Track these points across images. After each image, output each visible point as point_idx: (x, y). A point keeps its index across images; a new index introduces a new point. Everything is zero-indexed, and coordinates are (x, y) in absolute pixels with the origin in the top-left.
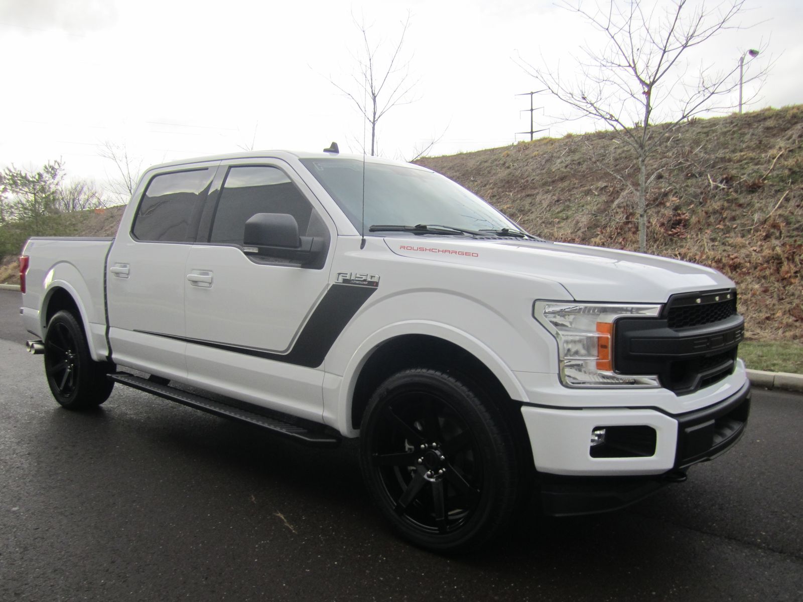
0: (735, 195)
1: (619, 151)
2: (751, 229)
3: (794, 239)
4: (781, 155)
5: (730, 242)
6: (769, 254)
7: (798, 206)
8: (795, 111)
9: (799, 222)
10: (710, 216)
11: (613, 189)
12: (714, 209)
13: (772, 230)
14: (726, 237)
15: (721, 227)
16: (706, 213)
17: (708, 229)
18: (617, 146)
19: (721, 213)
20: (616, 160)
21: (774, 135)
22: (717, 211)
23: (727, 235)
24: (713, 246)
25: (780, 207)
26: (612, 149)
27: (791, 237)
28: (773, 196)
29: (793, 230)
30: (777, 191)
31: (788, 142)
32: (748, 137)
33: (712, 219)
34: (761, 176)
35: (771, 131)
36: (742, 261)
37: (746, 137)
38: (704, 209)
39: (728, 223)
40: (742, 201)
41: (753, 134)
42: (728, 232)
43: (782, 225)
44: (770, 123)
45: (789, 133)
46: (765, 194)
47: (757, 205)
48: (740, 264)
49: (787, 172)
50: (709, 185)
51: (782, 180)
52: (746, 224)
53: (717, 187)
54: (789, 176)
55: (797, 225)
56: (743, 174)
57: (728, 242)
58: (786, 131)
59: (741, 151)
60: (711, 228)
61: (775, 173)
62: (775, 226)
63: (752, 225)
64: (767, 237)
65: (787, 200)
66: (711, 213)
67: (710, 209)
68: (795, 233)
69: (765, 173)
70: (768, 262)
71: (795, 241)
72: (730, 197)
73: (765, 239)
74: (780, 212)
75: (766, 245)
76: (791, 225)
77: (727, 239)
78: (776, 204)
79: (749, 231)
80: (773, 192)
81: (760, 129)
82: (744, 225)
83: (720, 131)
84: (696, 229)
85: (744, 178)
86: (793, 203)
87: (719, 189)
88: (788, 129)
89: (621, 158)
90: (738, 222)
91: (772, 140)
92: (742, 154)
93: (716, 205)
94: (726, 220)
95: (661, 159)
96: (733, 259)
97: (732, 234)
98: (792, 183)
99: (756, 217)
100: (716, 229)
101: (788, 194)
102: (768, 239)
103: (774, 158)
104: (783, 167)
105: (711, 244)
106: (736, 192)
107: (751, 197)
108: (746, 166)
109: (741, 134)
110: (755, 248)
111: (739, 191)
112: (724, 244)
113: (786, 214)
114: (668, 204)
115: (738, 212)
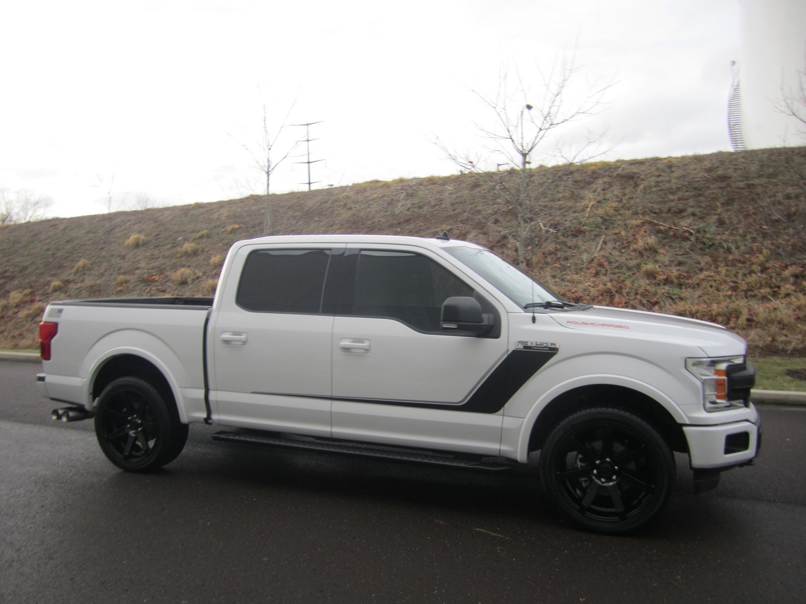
0: (562, 239)
1: (454, 196)
2: (583, 268)
3: (617, 275)
4: (593, 205)
5: (568, 279)
6: (603, 288)
7: (614, 248)
8: (594, 168)
9: (617, 261)
10: (546, 257)
11: (460, 232)
12: (549, 250)
13: (599, 268)
14: (564, 274)
15: (558, 265)
16: (544, 254)
17: (547, 267)
18: (450, 192)
19: (556, 254)
20: (453, 204)
21: (582, 188)
22: (552, 252)
23: (564, 273)
24: (555, 282)
25: (601, 249)
26: (446, 194)
27: (614, 274)
28: (593, 240)
29: (615, 268)
30: (596, 236)
31: (595, 194)
32: (561, 188)
33: (549, 259)
34: (581, 223)
35: (578, 183)
36: (582, 295)
37: (560, 188)
38: (541, 250)
39: (562, 263)
40: (570, 244)
41: (565, 186)
42: (565, 270)
43: (606, 264)
44: (578, 177)
45: (594, 186)
46: (587, 238)
47: (583, 248)
48: (581, 297)
49: (600, 220)
50: (541, 230)
51: (597, 226)
52: (577, 263)
53: (547, 231)
54: (602, 223)
55: (617, 264)
56: (566, 221)
57: (566, 278)
58: (590, 184)
59: (559, 200)
60: (550, 267)
61: (591, 220)
62: (601, 265)
63: (583, 264)
64: (597, 274)
65: (605, 243)
66: (547, 254)
67: (546, 250)
68: (617, 271)
69: (583, 220)
70: (602, 295)
71: (619, 277)
72: (560, 240)
73: (595, 276)
74: (602, 253)
75: (597, 281)
76: (613, 264)
77: (566, 276)
78: (597, 246)
79: (581, 269)
80: (593, 237)
81: (570, 182)
82: (576, 264)
83: (537, 182)
84: (538, 268)
85: (568, 224)
86: (610, 245)
87: (549, 233)
88: (593, 183)
89: (457, 203)
90: (571, 261)
91: (582, 192)
92: (560, 202)
93: (550, 247)
94: (561, 260)
95: (493, 205)
96: (574, 293)
97: (568, 272)
98: (606, 229)
99: (585, 257)
100: (554, 267)
101: (605, 238)
102: (598, 276)
103: (587, 208)
104: (596, 215)
105: (553, 280)
106: (563, 235)
107: (577, 240)
108: (566, 213)
109: (556, 185)
110: (589, 284)
111: (566, 235)
112: (563, 280)
113: (607, 254)
114: (509, 246)
115: (569, 252)
